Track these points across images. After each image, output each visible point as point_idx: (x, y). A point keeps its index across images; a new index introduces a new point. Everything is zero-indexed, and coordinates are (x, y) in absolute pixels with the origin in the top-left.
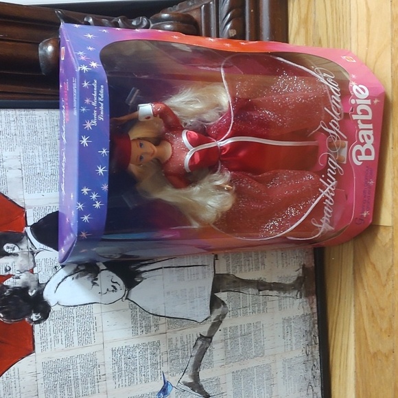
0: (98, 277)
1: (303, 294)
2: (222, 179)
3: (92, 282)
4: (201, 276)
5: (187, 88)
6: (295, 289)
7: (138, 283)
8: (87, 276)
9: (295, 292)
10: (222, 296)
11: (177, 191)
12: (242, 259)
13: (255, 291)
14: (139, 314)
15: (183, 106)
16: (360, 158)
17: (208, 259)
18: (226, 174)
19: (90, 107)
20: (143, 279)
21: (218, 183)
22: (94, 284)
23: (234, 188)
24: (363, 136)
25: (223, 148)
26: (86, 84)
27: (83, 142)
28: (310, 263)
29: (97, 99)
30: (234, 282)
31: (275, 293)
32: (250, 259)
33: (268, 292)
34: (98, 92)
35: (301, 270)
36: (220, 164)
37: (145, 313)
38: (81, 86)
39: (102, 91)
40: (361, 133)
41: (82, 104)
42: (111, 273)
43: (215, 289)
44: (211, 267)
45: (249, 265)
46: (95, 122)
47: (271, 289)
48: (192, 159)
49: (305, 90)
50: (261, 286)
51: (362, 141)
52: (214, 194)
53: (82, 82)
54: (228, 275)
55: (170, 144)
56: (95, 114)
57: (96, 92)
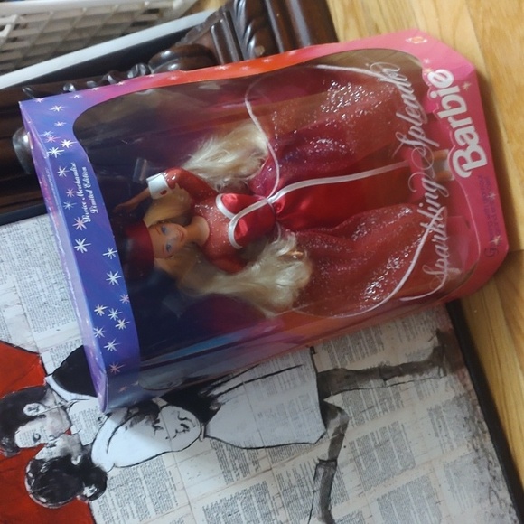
0: (160, 417)
1: (448, 369)
2: (286, 245)
3: (153, 426)
4: (298, 381)
5: (207, 139)
6: (434, 366)
7: (214, 413)
8: (144, 421)
9: (436, 370)
10: (335, 400)
11: (231, 278)
12: (350, 344)
13: (379, 382)
14: (227, 453)
15: (208, 164)
16: (466, 167)
17: (302, 357)
18: (289, 237)
19: (76, 199)
20: (220, 405)
21: (283, 252)
22: (156, 428)
23: (306, 252)
24: (461, 137)
25: (277, 205)
26: (62, 172)
27: (79, 247)
28: (446, 324)
29: (82, 186)
30: (347, 377)
31: (407, 377)
32: (361, 340)
33: (397, 379)
34: (81, 178)
35: (436, 338)
36: (279, 226)
37: (235, 451)
38: (56, 176)
39: (85, 175)
40: (457, 134)
41: (64, 198)
42: (175, 408)
43: (323, 394)
44: (310, 365)
45: (361, 349)
46: (88, 217)
47: (401, 374)
48: (237, 229)
49: (365, 98)
50: (384, 373)
51: (462, 144)
52: (280, 269)
53: (55, 170)
54: (336, 369)
55: (203, 219)
56: (85, 207)
57: (77, 178)
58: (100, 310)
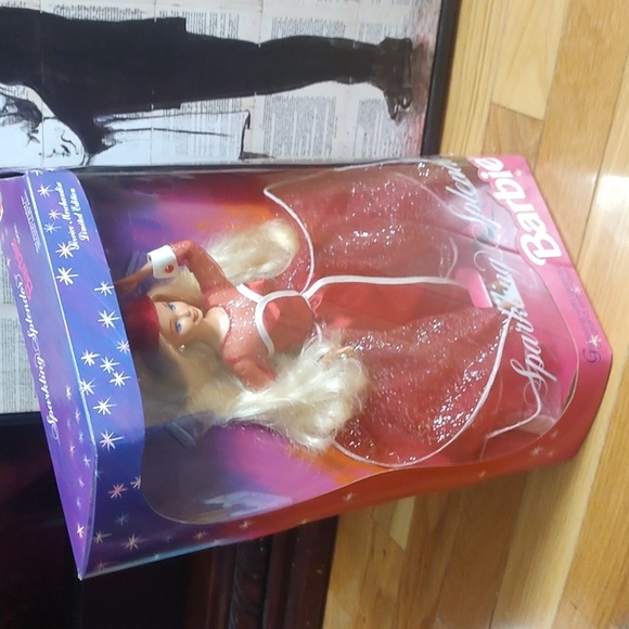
3: (28, 135)
7: (106, 148)
8: (20, 125)
19: (59, 222)
20: (115, 142)
22: (32, 138)
25: (313, 300)
26: (44, 191)
27: (62, 278)
29: (70, 208)
34: (69, 200)
38: (37, 195)
39: (74, 197)
41: (46, 220)
42: (61, 125)
46: (75, 244)
53: (36, 188)
56: (73, 233)
57: (64, 199)
58: (89, 358)
